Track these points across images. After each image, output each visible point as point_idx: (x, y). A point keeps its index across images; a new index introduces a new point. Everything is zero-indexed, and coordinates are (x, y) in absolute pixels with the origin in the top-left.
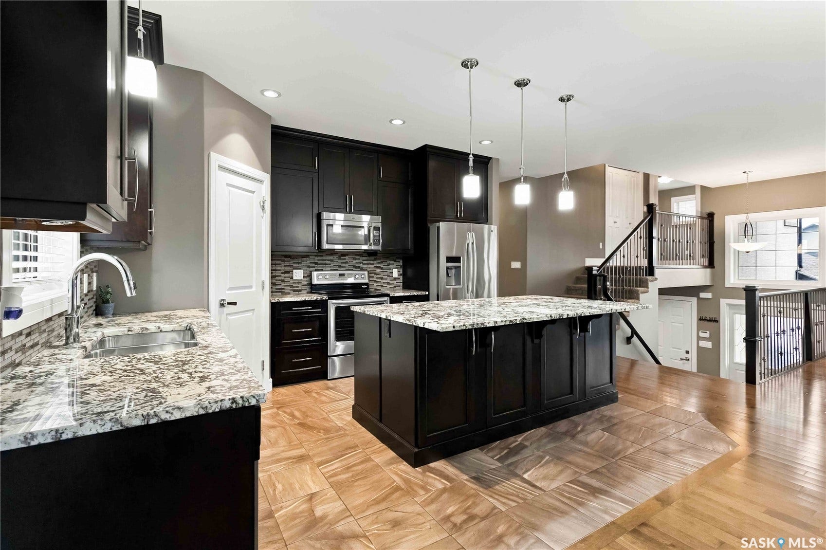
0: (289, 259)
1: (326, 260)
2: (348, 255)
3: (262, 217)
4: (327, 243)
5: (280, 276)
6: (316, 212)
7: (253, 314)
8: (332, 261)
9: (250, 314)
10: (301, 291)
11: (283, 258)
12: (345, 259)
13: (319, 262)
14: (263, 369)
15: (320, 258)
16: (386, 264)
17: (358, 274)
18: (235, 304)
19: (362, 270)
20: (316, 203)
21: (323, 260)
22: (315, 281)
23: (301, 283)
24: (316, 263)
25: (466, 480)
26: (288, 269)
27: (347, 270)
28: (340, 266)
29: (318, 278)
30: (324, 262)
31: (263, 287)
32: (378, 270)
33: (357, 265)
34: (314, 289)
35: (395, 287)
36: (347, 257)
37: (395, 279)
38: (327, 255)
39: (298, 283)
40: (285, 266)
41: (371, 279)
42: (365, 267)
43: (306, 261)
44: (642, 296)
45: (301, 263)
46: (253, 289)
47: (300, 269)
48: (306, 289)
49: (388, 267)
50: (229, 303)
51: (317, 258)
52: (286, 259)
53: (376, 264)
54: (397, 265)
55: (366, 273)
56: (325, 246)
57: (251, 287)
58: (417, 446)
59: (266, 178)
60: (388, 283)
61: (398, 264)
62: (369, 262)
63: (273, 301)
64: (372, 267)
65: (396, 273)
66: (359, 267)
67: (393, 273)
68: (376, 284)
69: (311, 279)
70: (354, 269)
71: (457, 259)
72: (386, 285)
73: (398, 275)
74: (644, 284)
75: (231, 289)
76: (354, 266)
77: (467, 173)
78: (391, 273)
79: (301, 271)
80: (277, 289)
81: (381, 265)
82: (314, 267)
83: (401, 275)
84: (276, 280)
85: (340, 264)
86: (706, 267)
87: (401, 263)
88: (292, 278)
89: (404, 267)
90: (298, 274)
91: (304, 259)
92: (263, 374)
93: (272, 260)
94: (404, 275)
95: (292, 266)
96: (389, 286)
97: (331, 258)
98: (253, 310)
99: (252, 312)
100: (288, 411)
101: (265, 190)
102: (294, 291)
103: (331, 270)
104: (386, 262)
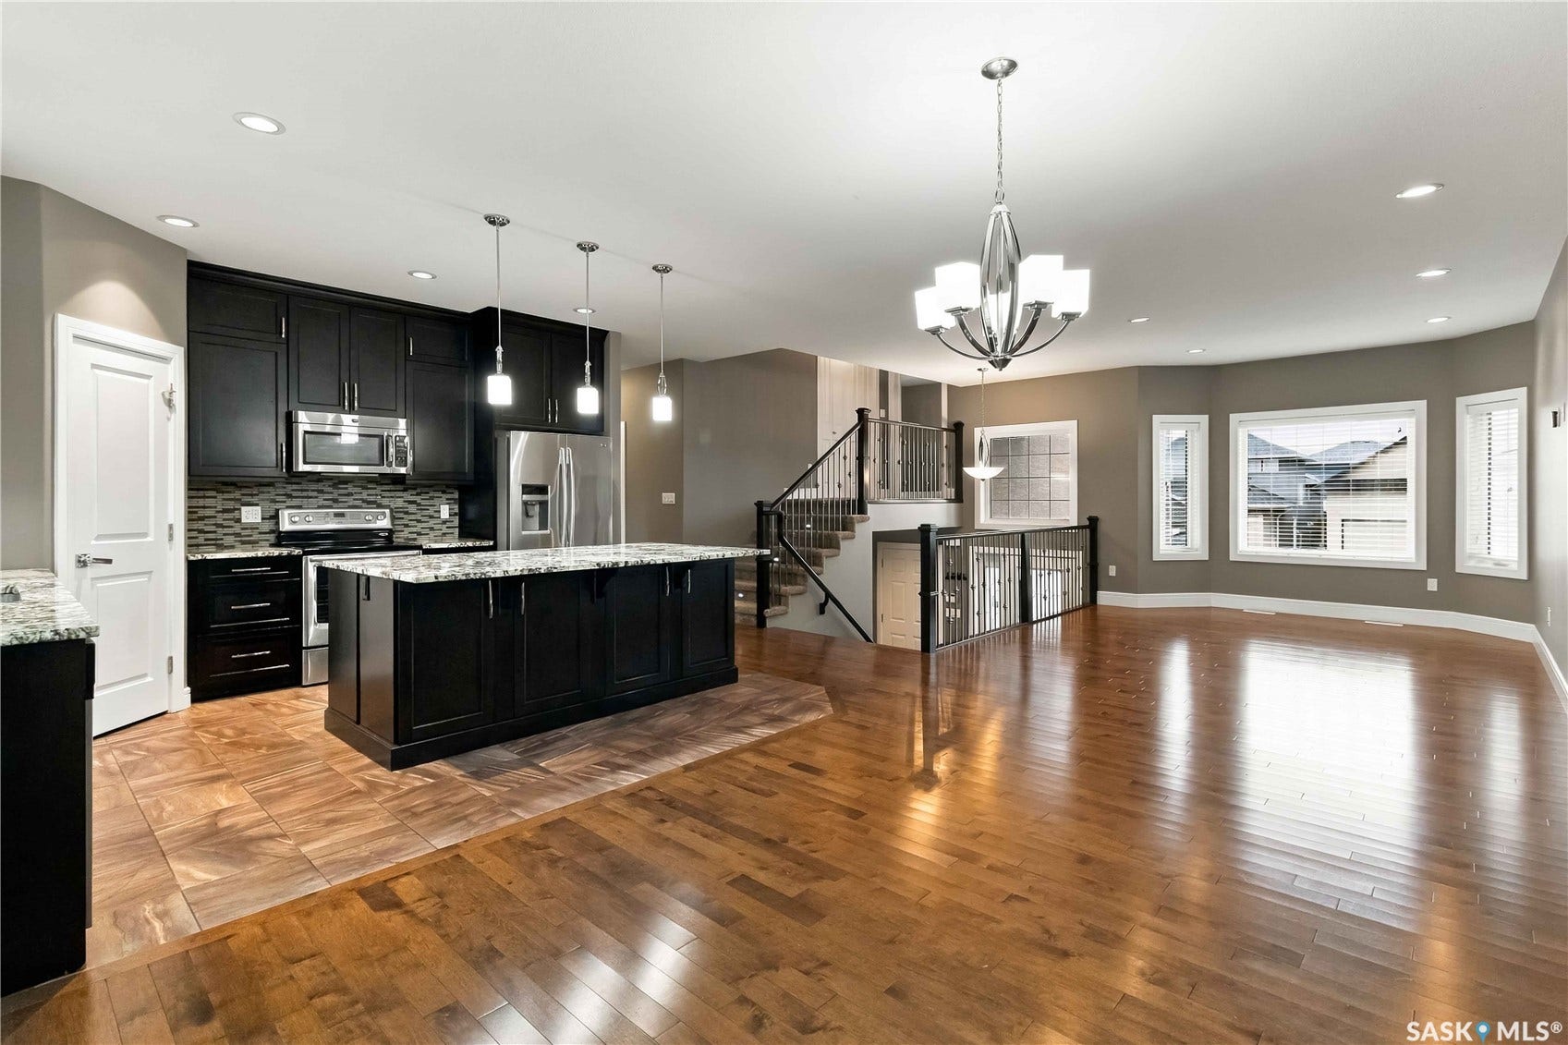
0: (231, 488)
1: (307, 490)
2: (350, 482)
3: (169, 419)
4: (305, 462)
5: (215, 517)
6: (283, 410)
7: (149, 579)
8: (321, 492)
9: (144, 579)
10: (258, 543)
11: (219, 486)
12: (346, 488)
13: (295, 494)
14: (170, 671)
15: (295, 487)
16: (427, 496)
17: (368, 514)
18: (109, 561)
19: (380, 506)
20: (282, 397)
21: (302, 490)
22: (286, 526)
23: (257, 528)
24: (289, 496)
25: (461, 775)
26: (230, 505)
27: (350, 507)
28: (335, 501)
29: (290, 521)
30: (305, 494)
31: (171, 537)
32: (412, 508)
33: (372, 498)
34: (282, 538)
35: (444, 534)
36: (349, 486)
37: (445, 522)
38: (310, 481)
39: (251, 529)
40: (224, 499)
41: (397, 522)
42: (385, 501)
43: (269, 492)
44: (843, 544)
45: (257, 495)
46: (149, 539)
47: (257, 505)
48: (267, 540)
49: (431, 502)
50: (98, 560)
51: (290, 487)
52: (224, 488)
53: (408, 496)
54: (447, 499)
55: (387, 511)
56: (302, 467)
57: (145, 535)
58: (396, 742)
59: (177, 354)
60: (432, 529)
61: (449, 496)
62: (393, 494)
63: (192, 558)
64: (399, 503)
65: (445, 512)
66: (374, 502)
67: (439, 512)
68: (407, 530)
69: (277, 523)
70: (364, 505)
71: (542, 490)
72: (427, 531)
73: (450, 515)
74: (847, 526)
75: (99, 537)
76: (364, 501)
77: (494, 371)
78: (435, 511)
79: (259, 508)
80: (206, 540)
81: (418, 499)
82: (285, 502)
83: (456, 514)
84: (206, 525)
85: (335, 496)
86: (950, 501)
87: (456, 496)
88: (239, 520)
89: (462, 503)
90: (251, 515)
91: (266, 489)
92: (170, 679)
93: (189, 489)
94: (462, 515)
95: (240, 500)
96: (432, 534)
97: (320, 486)
98: (151, 572)
99: (147, 576)
100: (213, 729)
101: (174, 374)
102: (243, 543)
103: (319, 507)
104: (428, 493)
